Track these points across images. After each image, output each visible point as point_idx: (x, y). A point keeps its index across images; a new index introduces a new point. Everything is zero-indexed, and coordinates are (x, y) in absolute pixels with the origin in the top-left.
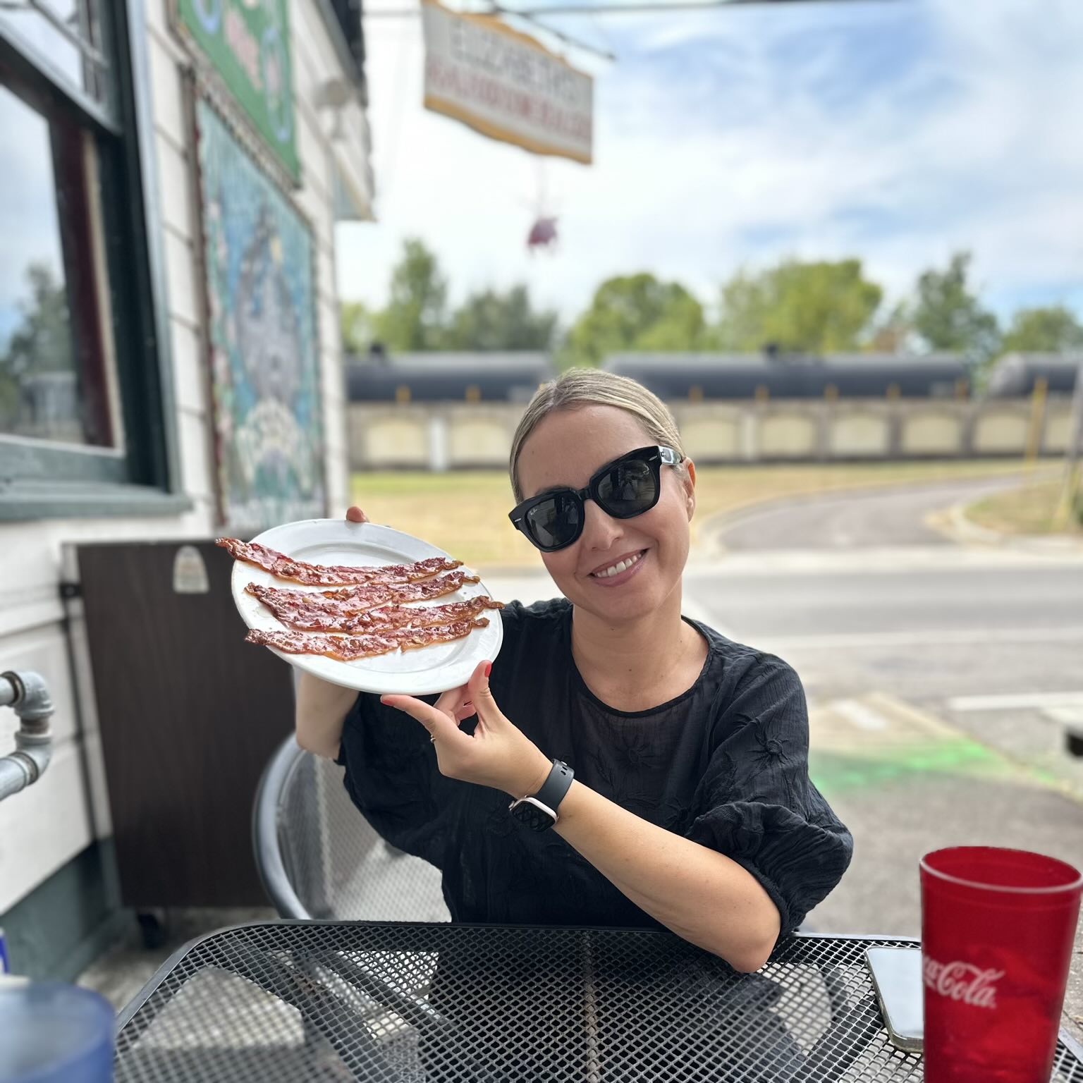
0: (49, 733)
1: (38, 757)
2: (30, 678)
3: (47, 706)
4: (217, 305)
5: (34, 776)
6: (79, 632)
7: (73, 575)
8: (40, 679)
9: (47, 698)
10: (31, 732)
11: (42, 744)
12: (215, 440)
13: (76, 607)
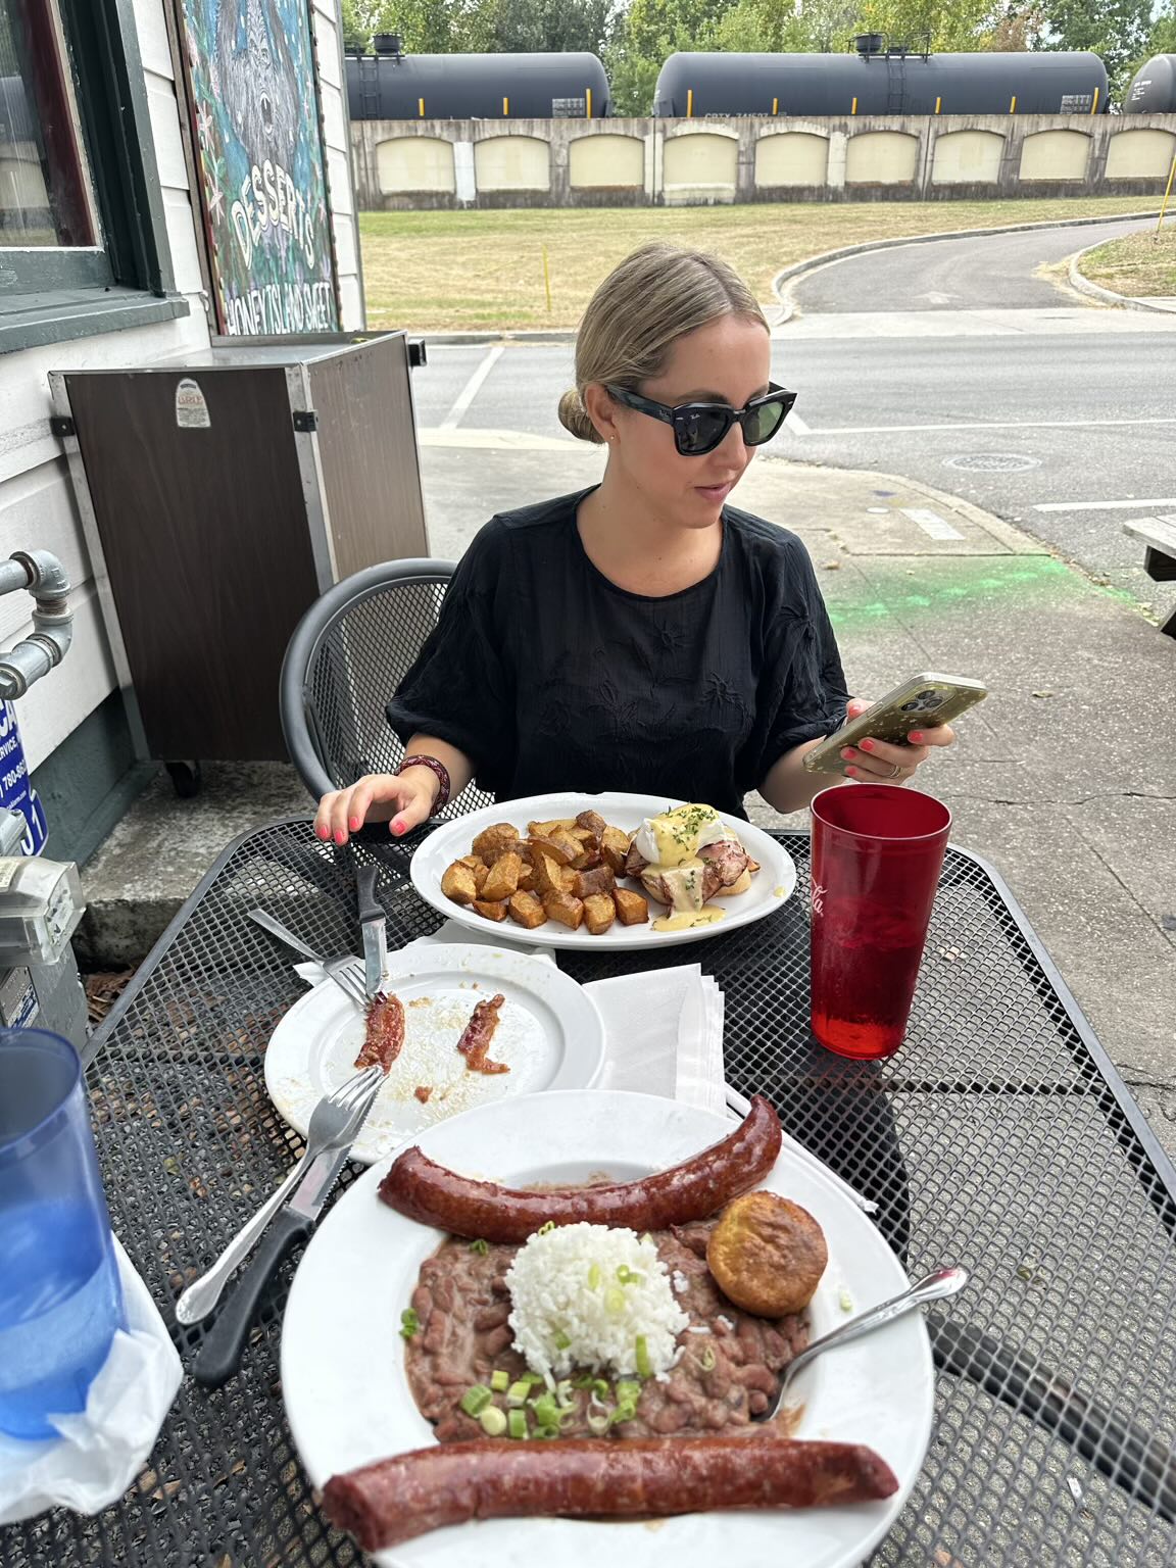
0: (67, 612)
1: (58, 637)
2: (41, 557)
3: (62, 586)
4: (194, 50)
5: (57, 657)
6: (77, 470)
7: (65, 410)
8: (52, 558)
9: (61, 578)
10: (48, 612)
11: (63, 624)
12: (204, 220)
13: (72, 444)
